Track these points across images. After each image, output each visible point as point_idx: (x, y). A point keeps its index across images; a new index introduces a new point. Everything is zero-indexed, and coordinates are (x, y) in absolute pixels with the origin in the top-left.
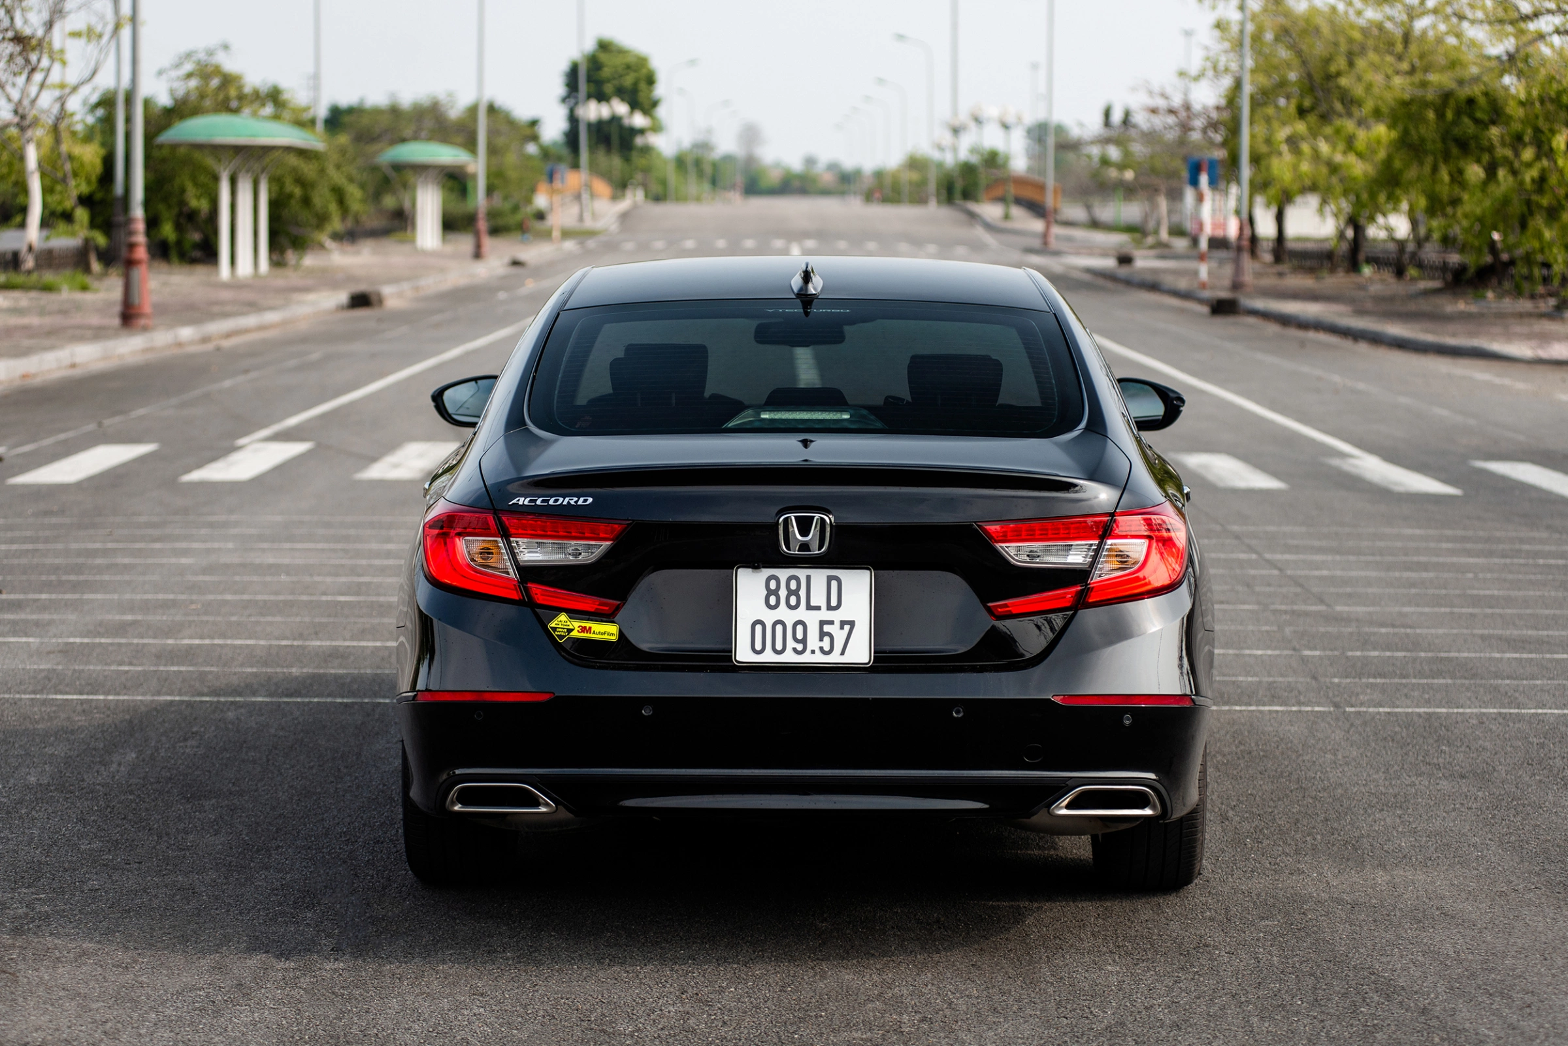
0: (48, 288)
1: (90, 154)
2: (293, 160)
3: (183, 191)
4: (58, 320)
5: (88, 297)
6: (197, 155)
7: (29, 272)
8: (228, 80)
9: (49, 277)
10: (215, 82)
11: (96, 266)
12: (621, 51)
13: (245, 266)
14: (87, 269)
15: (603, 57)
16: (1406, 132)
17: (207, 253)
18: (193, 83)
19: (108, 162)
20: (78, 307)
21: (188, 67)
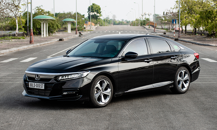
0: (19, 39)
1: (24, 21)
2: (51, 21)
3: (37, 25)
4: (21, 43)
5: (24, 40)
6: (38, 20)
7: (17, 36)
8: (42, 10)
9: (19, 37)
10: (40, 10)
11: (25, 36)
12: (96, 5)
13: (45, 36)
14: (24, 36)
15: (93, 6)
16: (201, 16)
17: (40, 34)
18: (37, 11)
19: (26, 21)
20: (24, 41)
21: (37, 8)
